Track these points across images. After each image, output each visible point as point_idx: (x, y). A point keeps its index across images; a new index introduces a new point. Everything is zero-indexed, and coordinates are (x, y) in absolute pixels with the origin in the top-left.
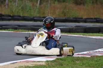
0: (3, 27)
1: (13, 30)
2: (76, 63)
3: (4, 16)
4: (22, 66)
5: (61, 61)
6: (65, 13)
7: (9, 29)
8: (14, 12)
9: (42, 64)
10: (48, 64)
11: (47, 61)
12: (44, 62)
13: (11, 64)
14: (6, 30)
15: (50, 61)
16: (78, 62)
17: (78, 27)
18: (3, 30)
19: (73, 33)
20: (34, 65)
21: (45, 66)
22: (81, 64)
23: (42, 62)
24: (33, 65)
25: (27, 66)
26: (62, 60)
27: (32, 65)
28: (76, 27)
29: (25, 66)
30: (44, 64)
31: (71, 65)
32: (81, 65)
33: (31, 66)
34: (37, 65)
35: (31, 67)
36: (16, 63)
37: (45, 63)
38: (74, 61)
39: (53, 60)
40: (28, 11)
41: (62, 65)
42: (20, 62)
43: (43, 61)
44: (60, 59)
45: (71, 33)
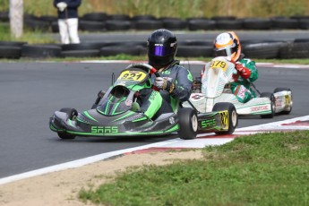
0: (104, 48)
1: (129, 57)
2: (289, 152)
3: (110, 18)
4: (136, 167)
5: (247, 147)
6: (269, 6)
7: (118, 56)
8: (137, 5)
9: (192, 158)
10: (211, 157)
11: (209, 148)
12: (200, 151)
13: (105, 160)
14: (110, 57)
15: (217, 147)
16: (296, 147)
17: (302, 43)
18: (103, 58)
19: (287, 58)
20: (170, 160)
21: (201, 163)
22: (304, 154)
23: (194, 150)
24: (169, 163)
25: (149, 164)
26: (252, 143)
27: (166, 160)
28: (296, 44)
29: (145, 166)
30: (198, 156)
31: (274, 158)
32: (305, 157)
33: (163, 164)
34: (180, 160)
35: (161, 167)
36: (121, 155)
37: (203, 153)
38: (283, 146)
39: (224, 145)
40: (173, 4)
41: (250, 158)
42: (133, 153)
43: (198, 149)
44: (246, 141)
45: (283, 61)
